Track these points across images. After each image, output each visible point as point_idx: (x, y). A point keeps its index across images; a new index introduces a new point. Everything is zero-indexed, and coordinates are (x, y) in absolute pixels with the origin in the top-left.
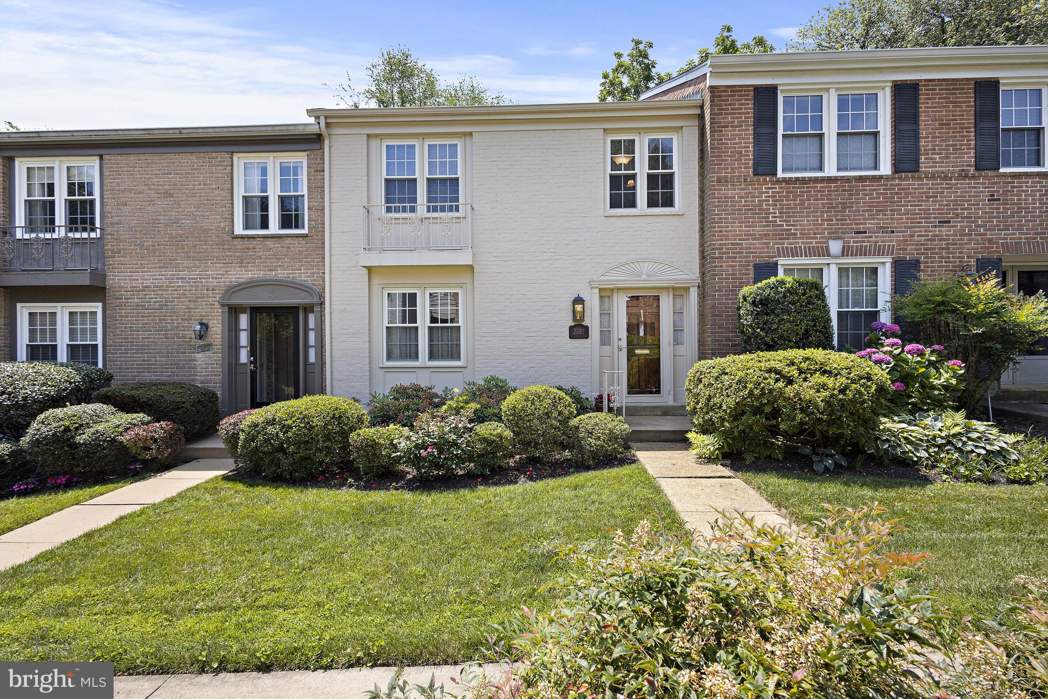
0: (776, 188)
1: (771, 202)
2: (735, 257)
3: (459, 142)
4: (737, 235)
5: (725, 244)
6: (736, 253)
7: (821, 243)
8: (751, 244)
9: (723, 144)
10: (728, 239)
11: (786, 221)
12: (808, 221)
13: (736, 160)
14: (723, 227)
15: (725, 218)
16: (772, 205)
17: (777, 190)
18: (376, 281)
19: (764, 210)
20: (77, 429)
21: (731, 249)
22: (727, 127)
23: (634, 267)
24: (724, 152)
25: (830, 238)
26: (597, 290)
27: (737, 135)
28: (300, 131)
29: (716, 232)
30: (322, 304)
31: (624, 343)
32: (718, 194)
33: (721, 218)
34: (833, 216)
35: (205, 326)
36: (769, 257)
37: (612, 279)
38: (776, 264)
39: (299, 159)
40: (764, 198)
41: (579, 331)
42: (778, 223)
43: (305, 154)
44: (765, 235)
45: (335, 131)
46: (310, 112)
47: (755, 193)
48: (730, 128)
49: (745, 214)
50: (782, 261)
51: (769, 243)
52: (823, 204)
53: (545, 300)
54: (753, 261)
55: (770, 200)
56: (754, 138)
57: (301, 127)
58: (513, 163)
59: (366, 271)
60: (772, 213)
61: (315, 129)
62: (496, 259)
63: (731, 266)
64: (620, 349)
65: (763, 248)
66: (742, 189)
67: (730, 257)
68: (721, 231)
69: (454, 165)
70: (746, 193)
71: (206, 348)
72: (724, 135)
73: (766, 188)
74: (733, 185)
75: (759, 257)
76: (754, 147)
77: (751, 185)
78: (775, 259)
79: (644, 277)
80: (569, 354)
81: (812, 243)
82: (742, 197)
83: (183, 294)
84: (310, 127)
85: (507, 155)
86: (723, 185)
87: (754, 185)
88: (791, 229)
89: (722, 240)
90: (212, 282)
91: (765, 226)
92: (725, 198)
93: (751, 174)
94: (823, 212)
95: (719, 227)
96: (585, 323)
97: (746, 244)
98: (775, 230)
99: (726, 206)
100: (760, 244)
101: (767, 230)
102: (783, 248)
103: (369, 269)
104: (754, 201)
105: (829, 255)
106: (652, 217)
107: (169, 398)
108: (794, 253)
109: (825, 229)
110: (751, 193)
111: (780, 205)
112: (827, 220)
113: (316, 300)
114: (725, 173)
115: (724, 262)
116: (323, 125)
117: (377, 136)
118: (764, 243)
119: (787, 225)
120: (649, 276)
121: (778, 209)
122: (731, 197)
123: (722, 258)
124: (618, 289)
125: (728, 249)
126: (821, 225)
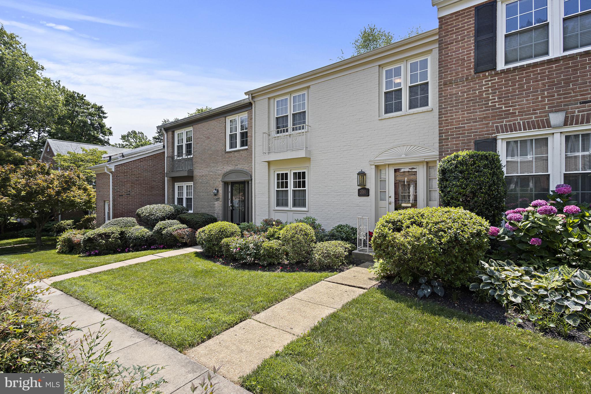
0: (495, 79)
1: (490, 91)
2: (459, 137)
3: (305, 92)
4: (460, 121)
5: (451, 129)
6: (460, 134)
7: (541, 117)
8: (472, 126)
9: (449, 56)
10: (453, 125)
11: (504, 104)
12: (527, 100)
13: (460, 66)
14: (449, 117)
15: (450, 110)
16: (491, 93)
17: (497, 80)
18: (272, 168)
19: (484, 98)
20: (164, 229)
21: (455, 131)
22: (452, 43)
23: (397, 150)
24: (450, 62)
25: (552, 112)
26: (374, 167)
27: (460, 47)
28: (242, 103)
29: (443, 121)
30: (252, 180)
31: (393, 200)
32: (445, 93)
33: (447, 111)
34: (555, 92)
35: (218, 191)
36: (488, 134)
37: (382, 159)
38: (495, 140)
39: (244, 115)
40: (484, 89)
41: (364, 192)
42: (497, 106)
43: (247, 112)
44: (485, 118)
45: (255, 100)
46: (246, 93)
47: (476, 87)
48: (454, 44)
49: (467, 104)
50: (500, 136)
51: (489, 123)
52: (543, 84)
53: (345, 174)
54: (474, 139)
55: (490, 89)
56: (475, 46)
57: (243, 101)
58: (330, 98)
59: (267, 164)
60: (491, 100)
61: (247, 101)
62: (321, 152)
63: (455, 144)
64: (390, 203)
65: (483, 128)
66: (464, 86)
67: (454, 138)
68: (447, 120)
69: (304, 104)
70: (468, 89)
71: (217, 200)
72: (449, 50)
73: (485, 81)
74: (457, 85)
75: (479, 135)
76: (474, 52)
77: (473, 81)
78: (493, 135)
79: (403, 156)
80: (358, 205)
81: (531, 118)
82: (465, 92)
83: (212, 178)
84: (245, 100)
85: (326, 94)
86: (449, 86)
87: (475, 81)
88: (510, 110)
89: (448, 126)
90: (220, 172)
91: (485, 111)
92: (450, 95)
93: (473, 73)
94: (544, 90)
95: (445, 117)
96: (367, 187)
97: (468, 126)
98: (494, 113)
99: (452, 101)
100: (479, 125)
101: (486, 114)
102: (501, 126)
103: (269, 163)
104: (475, 93)
105: (549, 126)
106: (410, 116)
107: (195, 219)
108: (513, 128)
109: (546, 104)
110: (473, 87)
111: (499, 92)
112: (547, 97)
113: (249, 178)
114: (451, 77)
115: (449, 142)
116: (250, 98)
117: (272, 97)
118: (483, 124)
119: (505, 107)
120: (406, 155)
121: (498, 95)
122: (455, 94)
123: (448, 139)
124: (389, 165)
125: (453, 132)
126: (541, 101)
